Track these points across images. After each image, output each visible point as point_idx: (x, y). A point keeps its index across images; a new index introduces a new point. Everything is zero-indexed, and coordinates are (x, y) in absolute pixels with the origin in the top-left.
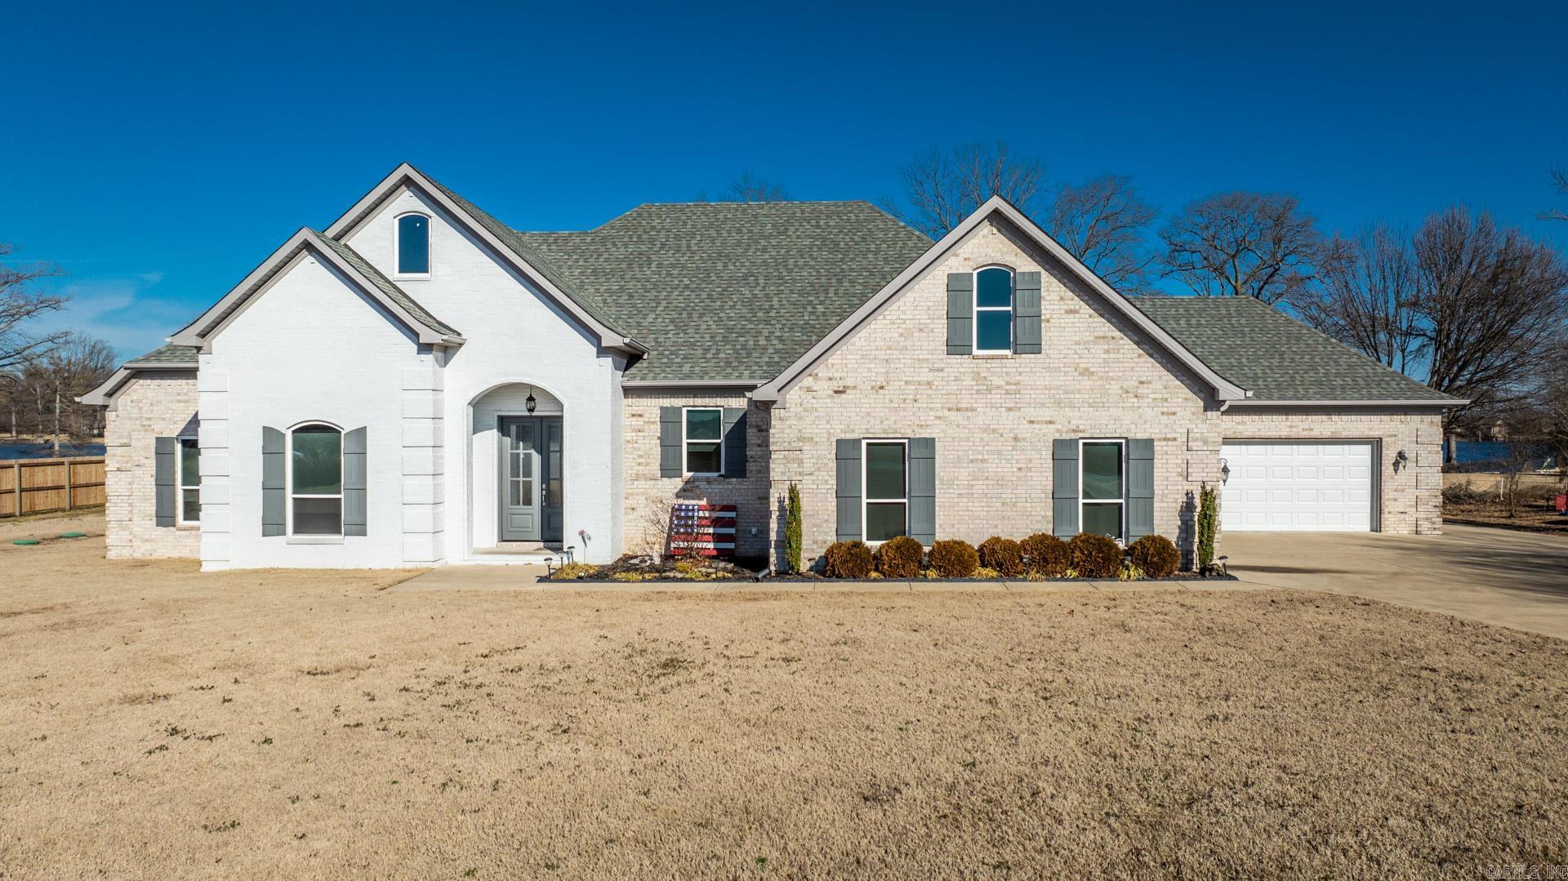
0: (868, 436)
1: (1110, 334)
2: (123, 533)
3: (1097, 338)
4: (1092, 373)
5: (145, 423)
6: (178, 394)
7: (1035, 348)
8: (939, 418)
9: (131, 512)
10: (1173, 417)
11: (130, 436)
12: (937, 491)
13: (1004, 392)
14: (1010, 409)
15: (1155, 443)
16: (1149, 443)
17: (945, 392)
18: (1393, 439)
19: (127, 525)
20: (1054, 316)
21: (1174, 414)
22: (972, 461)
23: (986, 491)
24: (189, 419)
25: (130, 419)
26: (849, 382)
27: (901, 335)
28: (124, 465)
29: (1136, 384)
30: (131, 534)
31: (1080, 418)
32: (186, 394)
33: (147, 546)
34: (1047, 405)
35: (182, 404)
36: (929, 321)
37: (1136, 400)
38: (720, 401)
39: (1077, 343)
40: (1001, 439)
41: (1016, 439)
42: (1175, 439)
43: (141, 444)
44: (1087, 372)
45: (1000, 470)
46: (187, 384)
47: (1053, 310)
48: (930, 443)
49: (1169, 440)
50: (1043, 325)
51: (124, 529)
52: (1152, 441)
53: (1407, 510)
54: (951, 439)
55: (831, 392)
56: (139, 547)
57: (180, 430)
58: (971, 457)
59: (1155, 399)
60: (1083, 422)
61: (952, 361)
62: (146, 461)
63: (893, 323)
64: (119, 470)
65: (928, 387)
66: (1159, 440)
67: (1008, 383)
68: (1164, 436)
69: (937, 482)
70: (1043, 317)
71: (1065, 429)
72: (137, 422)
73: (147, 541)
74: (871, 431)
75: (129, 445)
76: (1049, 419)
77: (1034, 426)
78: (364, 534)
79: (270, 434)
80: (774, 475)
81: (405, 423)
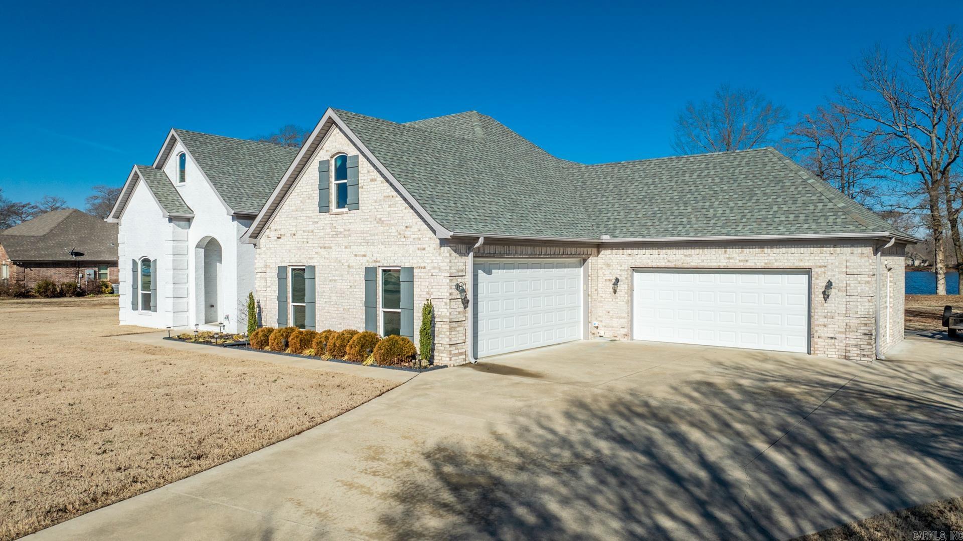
0: (291, 264)
1: (391, 194)
3: (385, 197)
4: (383, 221)
10: (423, 252)
12: (316, 300)
13: (343, 236)
14: (346, 247)
15: (414, 271)
16: (411, 270)
17: (319, 237)
18: (823, 269)
20: (365, 184)
21: (424, 249)
22: (331, 281)
23: (336, 301)
26: (283, 232)
27: (301, 202)
29: (403, 228)
31: (378, 253)
34: (363, 244)
36: (312, 192)
37: (404, 239)
40: (343, 267)
41: (349, 266)
42: (425, 268)
45: (342, 287)
47: (365, 180)
48: (313, 268)
49: (422, 268)
50: (360, 190)
52: (412, 268)
53: (837, 336)
54: (321, 267)
55: (276, 238)
58: (330, 278)
59: (414, 239)
60: (379, 255)
61: (322, 217)
63: (298, 195)
65: (311, 234)
66: (417, 268)
67: (345, 230)
68: (419, 265)
69: (316, 294)
70: (360, 185)
71: (371, 261)
74: (291, 261)
76: (363, 253)
77: (357, 258)
78: (156, 311)
79: (134, 263)
80: (256, 287)
81: (166, 257)
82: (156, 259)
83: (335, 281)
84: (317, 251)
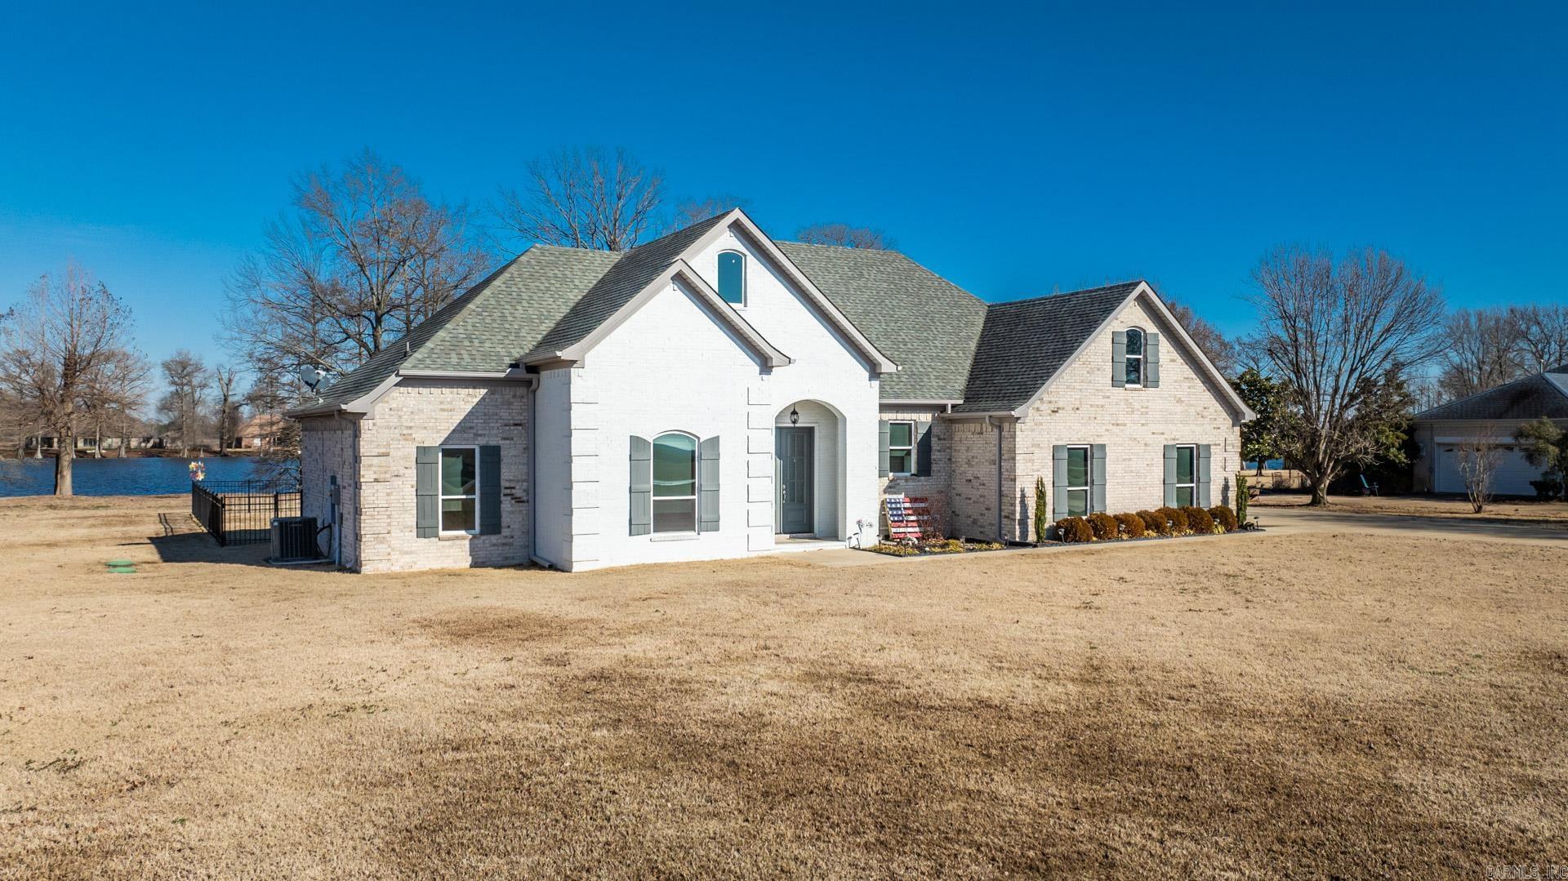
0: (1068, 442)
1: (1191, 376)
2: (381, 546)
3: (1185, 378)
4: (1182, 401)
5: (405, 432)
6: (441, 403)
7: (1156, 384)
8: (1107, 430)
9: (389, 524)
10: (1217, 430)
11: (389, 445)
12: (1107, 481)
13: (1140, 413)
14: (1143, 425)
15: (1210, 448)
16: (1206, 448)
17: (1111, 412)
19: (384, 538)
20: (1164, 363)
21: (1219, 428)
22: (1124, 460)
23: (1131, 481)
24: (452, 428)
25: (388, 427)
26: (1060, 405)
27: (1088, 372)
28: (382, 476)
29: (1202, 409)
30: (389, 547)
31: (1176, 431)
32: (451, 403)
33: (407, 559)
34: (1161, 422)
35: (446, 413)
36: (1102, 365)
37: (1202, 419)
38: (914, 416)
39: (1176, 382)
40: (1138, 445)
41: (1146, 445)
42: (1219, 445)
43: (399, 454)
44: (1180, 401)
45: (1138, 466)
46: (452, 393)
47: (1164, 359)
48: (1103, 447)
49: (1217, 445)
50: (1160, 369)
51: (381, 542)
52: (1208, 446)
54: (1114, 445)
55: (1051, 411)
56: (397, 560)
57: (442, 439)
58: (1123, 457)
59: (1210, 419)
60: (1177, 433)
61: (1114, 391)
62: (406, 471)
64: (376, 480)
65: (1102, 409)
66: (1212, 446)
67: (1142, 407)
68: (1215, 442)
69: (1107, 474)
70: (1160, 364)
71: (1168, 438)
72: (397, 431)
73: (407, 553)
74: (1070, 439)
75: (387, 455)
76: (1161, 431)
77: (1155, 436)
78: (717, 529)
79: (636, 442)
80: (1018, 472)
81: (749, 433)
82: (718, 437)
83: (1130, 460)
84: (1108, 428)
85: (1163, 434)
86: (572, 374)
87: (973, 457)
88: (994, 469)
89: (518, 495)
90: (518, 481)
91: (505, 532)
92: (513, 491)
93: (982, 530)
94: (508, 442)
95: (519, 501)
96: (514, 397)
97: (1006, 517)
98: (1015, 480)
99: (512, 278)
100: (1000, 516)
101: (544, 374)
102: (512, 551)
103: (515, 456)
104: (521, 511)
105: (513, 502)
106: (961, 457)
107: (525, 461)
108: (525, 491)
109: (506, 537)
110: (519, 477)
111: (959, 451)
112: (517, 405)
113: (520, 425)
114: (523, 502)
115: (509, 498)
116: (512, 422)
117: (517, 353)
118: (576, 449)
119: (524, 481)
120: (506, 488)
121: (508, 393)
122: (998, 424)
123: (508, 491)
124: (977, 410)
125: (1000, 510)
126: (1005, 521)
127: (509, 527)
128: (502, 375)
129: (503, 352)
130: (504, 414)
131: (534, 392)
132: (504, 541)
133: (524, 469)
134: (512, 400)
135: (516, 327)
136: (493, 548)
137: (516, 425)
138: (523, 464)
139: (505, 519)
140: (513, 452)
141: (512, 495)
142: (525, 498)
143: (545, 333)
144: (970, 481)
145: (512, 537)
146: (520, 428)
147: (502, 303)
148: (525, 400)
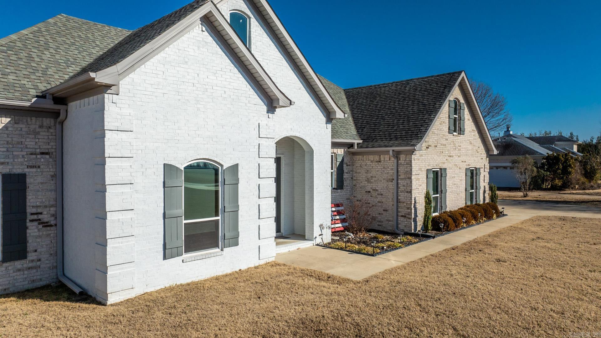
0: (433, 168)
1: (474, 129)
7: (464, 133)
8: (447, 160)
12: (447, 190)
14: (459, 156)
17: (448, 149)
20: (466, 121)
23: (455, 190)
34: (465, 155)
38: (335, 150)
39: (470, 133)
40: (457, 168)
44: (471, 143)
45: (457, 181)
48: (445, 169)
50: (465, 124)
54: (449, 169)
55: (426, 148)
59: (480, 153)
60: (470, 162)
61: (449, 136)
65: (445, 147)
67: (459, 146)
68: (481, 167)
69: (447, 187)
71: (467, 164)
74: (434, 165)
76: (465, 160)
77: (463, 163)
78: (237, 244)
79: (169, 169)
80: (414, 187)
81: (260, 161)
82: (237, 164)
83: (454, 177)
84: (447, 158)
85: (465, 162)
86: (106, 100)
87: (372, 177)
88: (392, 185)
89: (46, 220)
90: (46, 207)
91: (31, 256)
92: (40, 217)
93: (380, 224)
94: (34, 170)
95: (46, 225)
96: (41, 127)
97: (402, 216)
98: (411, 192)
99: (40, 31)
100: (397, 215)
101: (73, 106)
102: (39, 273)
103: (42, 183)
104: (48, 235)
105: (41, 226)
106: (362, 176)
107: (53, 187)
108: (53, 215)
109: (32, 261)
110: (47, 203)
111: (360, 173)
112: (43, 134)
113: (47, 154)
114: (51, 226)
115: (36, 223)
116: (38, 151)
117: (43, 87)
118: (109, 178)
119: (52, 206)
120: (32, 214)
121: (34, 123)
122: (397, 155)
123: (35, 217)
124: (380, 146)
125: (398, 212)
126: (401, 219)
127: (36, 251)
128: (28, 104)
129: (29, 85)
130: (30, 143)
131: (62, 123)
132: (30, 265)
133: (52, 195)
134: (38, 130)
135: (44, 67)
136: (18, 273)
137: (42, 153)
138: (51, 191)
139: (31, 244)
140: (39, 179)
141: (40, 220)
142: (53, 223)
143: (72, 74)
144: (369, 192)
145: (39, 260)
146: (48, 156)
147: (29, 47)
148: (51, 130)
